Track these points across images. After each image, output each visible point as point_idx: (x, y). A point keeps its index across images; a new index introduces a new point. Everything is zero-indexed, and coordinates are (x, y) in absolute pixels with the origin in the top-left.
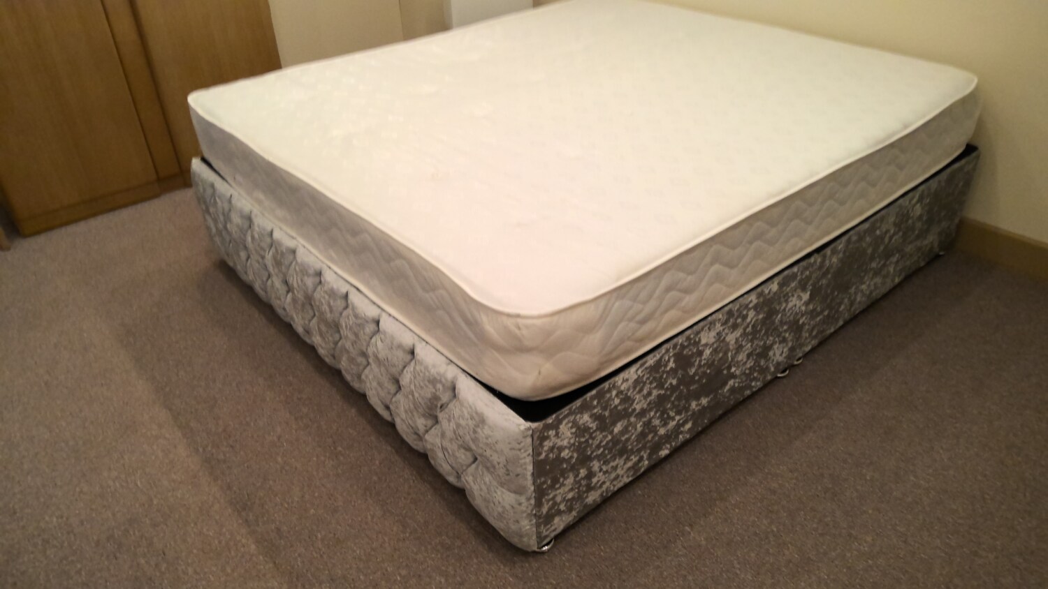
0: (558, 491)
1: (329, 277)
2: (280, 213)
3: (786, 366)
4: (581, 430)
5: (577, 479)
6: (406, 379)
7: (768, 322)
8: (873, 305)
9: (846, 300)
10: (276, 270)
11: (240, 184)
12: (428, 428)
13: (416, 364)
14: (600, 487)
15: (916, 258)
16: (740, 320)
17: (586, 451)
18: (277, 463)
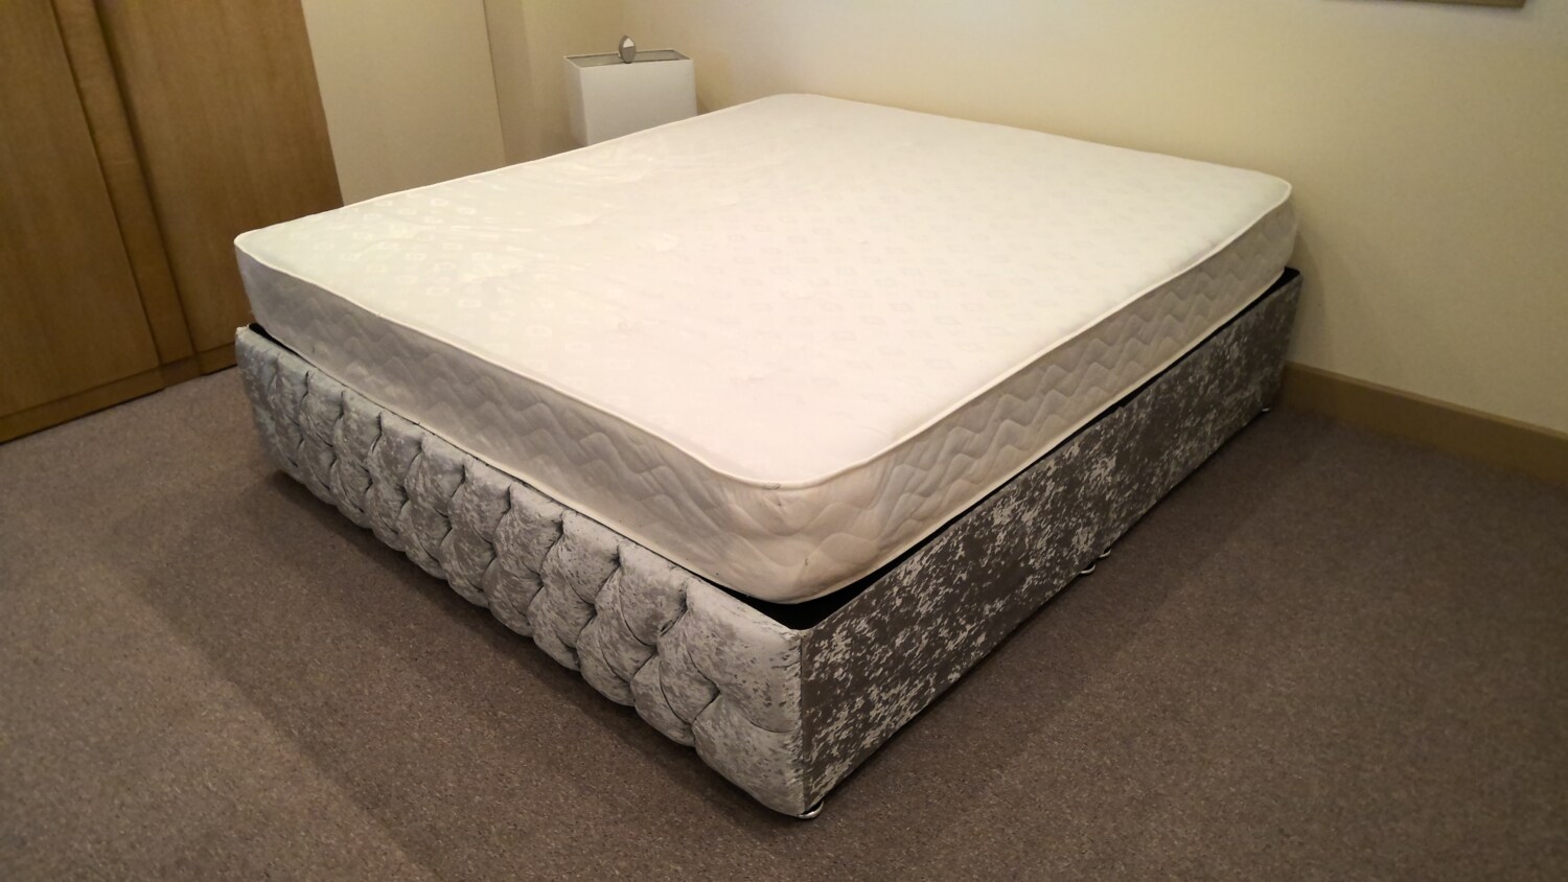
0: (831, 728)
1: (477, 471)
2: (392, 390)
3: (1093, 558)
4: (858, 642)
5: (852, 711)
6: (606, 599)
7: (1069, 496)
8: (1190, 478)
9: (1158, 471)
10: (386, 473)
11: (323, 357)
12: (639, 665)
13: (623, 574)
14: (880, 724)
15: (1236, 416)
16: (1037, 493)
17: (863, 671)
18: (414, 740)
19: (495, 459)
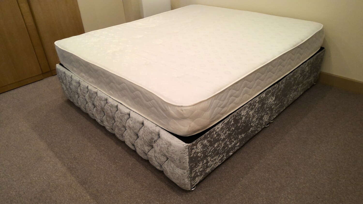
0: (197, 168)
1: (110, 100)
2: (91, 80)
3: (268, 123)
4: (204, 146)
5: (203, 164)
6: (141, 133)
7: (262, 107)
8: (295, 101)
9: (286, 100)
10: (90, 100)
11: (75, 71)
12: (149, 150)
13: (144, 128)
14: (211, 166)
15: (307, 85)
16: (254, 107)
17: (206, 153)
18: (94, 167)
19: (114, 97)
